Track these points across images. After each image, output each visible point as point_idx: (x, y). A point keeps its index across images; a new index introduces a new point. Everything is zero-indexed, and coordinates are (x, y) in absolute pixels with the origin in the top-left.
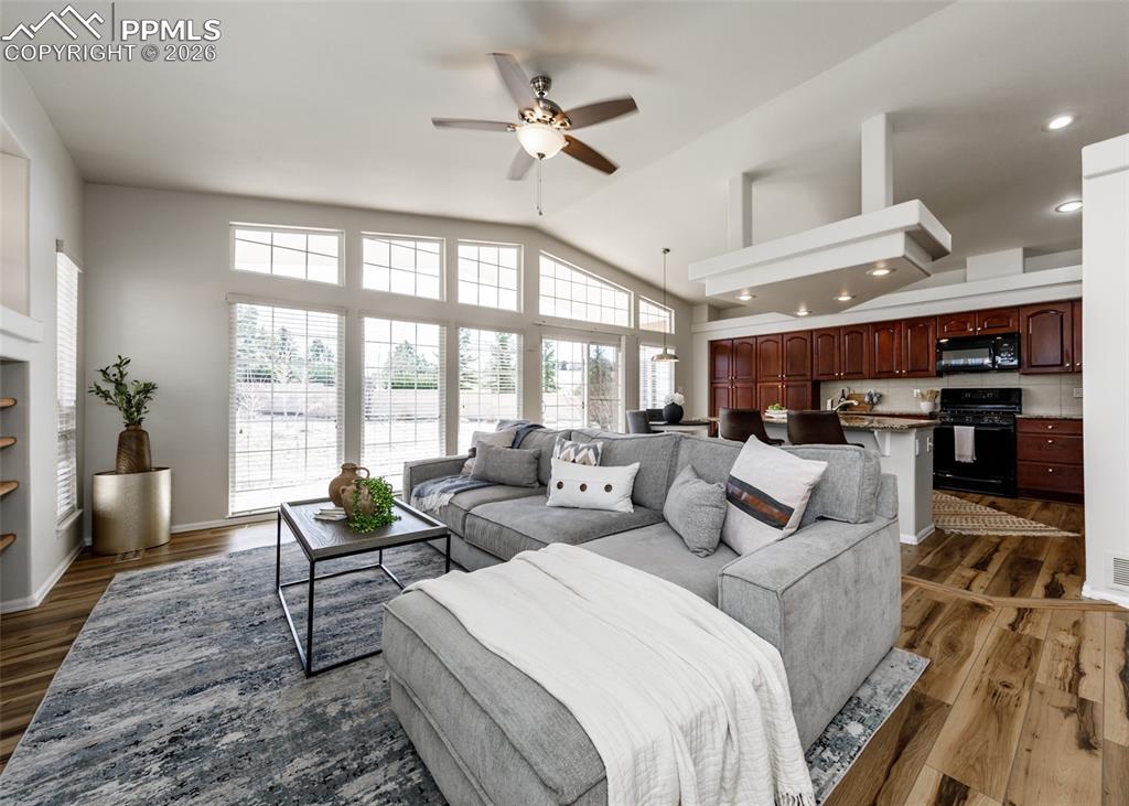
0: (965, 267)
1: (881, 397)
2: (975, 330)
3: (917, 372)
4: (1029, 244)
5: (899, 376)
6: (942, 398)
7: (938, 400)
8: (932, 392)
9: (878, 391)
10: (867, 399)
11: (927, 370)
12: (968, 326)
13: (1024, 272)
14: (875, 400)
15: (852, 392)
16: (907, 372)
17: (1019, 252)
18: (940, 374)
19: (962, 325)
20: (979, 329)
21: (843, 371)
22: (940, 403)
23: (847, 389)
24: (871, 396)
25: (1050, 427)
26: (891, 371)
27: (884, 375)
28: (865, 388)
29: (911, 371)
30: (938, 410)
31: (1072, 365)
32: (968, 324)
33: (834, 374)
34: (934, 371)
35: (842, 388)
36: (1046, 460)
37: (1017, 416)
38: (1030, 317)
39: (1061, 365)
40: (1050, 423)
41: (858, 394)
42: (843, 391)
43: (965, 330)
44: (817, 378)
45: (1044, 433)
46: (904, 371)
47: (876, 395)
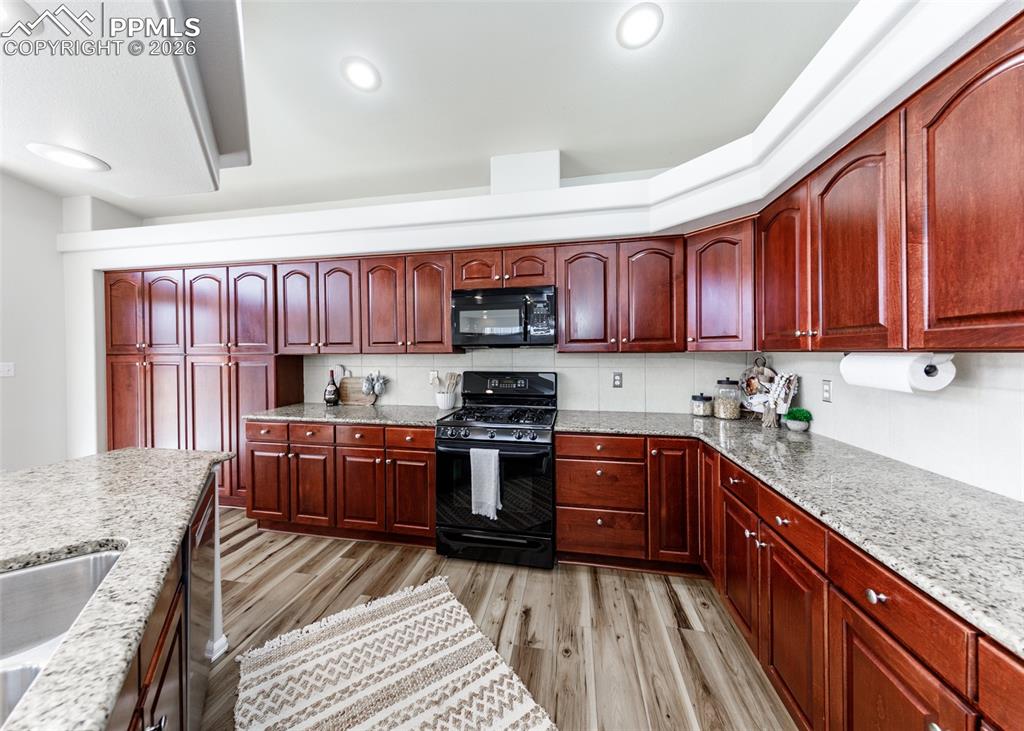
1: (386, 382)
2: (502, 278)
3: (423, 346)
5: (405, 352)
6: (465, 386)
7: (459, 389)
8: (451, 375)
9: (383, 374)
10: (365, 387)
11: (441, 342)
12: (494, 272)
13: (562, 186)
14: (377, 387)
15: (348, 374)
16: (414, 344)
17: (554, 158)
18: (459, 349)
19: (485, 268)
20: (507, 277)
21: (323, 340)
22: (463, 395)
23: (340, 369)
24: (371, 381)
25: (599, 447)
26: (392, 341)
27: (381, 348)
28: (362, 369)
29: (419, 342)
30: (460, 405)
31: (617, 341)
32: (493, 268)
33: (309, 344)
34: (451, 344)
35: (330, 369)
36: (594, 503)
37: (556, 428)
38: (569, 262)
39: (605, 340)
40: (597, 440)
41: (356, 378)
42: (332, 372)
43: (490, 277)
44: (283, 350)
45: (590, 458)
46: (409, 343)
47: (378, 380)
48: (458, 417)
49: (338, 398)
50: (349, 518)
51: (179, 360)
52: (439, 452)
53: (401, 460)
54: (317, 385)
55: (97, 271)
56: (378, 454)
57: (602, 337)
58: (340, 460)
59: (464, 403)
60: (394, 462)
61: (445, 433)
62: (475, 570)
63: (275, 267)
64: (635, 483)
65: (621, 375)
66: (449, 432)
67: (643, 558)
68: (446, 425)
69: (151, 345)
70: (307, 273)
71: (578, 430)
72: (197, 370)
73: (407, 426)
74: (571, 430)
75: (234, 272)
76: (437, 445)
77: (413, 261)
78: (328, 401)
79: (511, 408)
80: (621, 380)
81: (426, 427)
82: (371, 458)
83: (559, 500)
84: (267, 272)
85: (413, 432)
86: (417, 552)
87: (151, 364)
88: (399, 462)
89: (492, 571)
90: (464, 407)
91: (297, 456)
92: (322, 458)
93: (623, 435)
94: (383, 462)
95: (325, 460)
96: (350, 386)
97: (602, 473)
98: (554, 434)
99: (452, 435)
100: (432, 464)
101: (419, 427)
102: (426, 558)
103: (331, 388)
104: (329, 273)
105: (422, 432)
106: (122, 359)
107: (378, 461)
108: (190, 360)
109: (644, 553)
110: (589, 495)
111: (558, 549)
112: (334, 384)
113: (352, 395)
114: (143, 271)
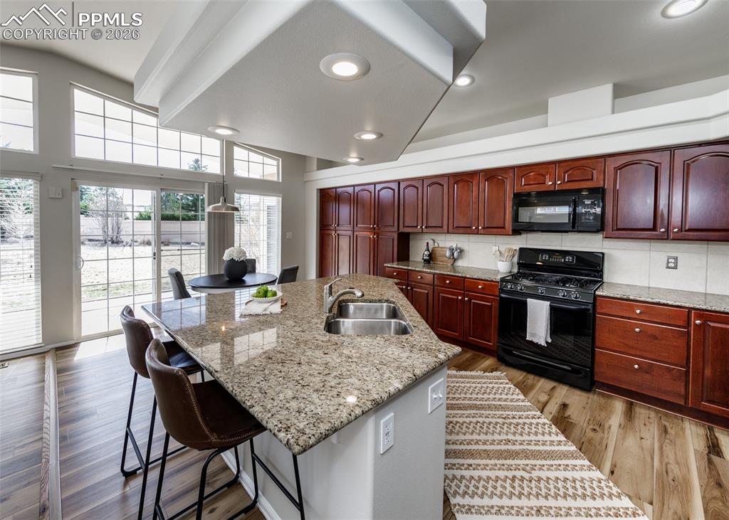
0: (546, 112)
1: (461, 251)
2: (555, 183)
3: (493, 229)
4: (619, 79)
5: (477, 233)
6: (520, 257)
7: (516, 259)
8: (510, 250)
9: (459, 246)
10: (448, 254)
11: (504, 228)
12: (547, 180)
13: (613, 113)
14: (456, 254)
15: (436, 245)
16: (484, 228)
17: (608, 89)
18: (516, 232)
19: (541, 177)
20: (559, 182)
21: (425, 224)
22: (518, 263)
23: (432, 242)
24: (452, 250)
25: (638, 311)
26: (469, 226)
27: (461, 230)
28: (446, 242)
29: (487, 228)
30: (515, 270)
31: (667, 230)
32: (547, 177)
33: (417, 227)
34: (511, 229)
35: (427, 241)
36: (632, 352)
37: (597, 293)
38: (616, 169)
39: (654, 229)
40: (638, 306)
41: (441, 248)
42: (428, 243)
43: (545, 183)
44: (402, 230)
45: (629, 318)
46: (480, 228)
47: (456, 250)
48: (515, 278)
49: (431, 259)
50: (441, 328)
51: (350, 233)
52: (501, 298)
53: (475, 300)
54: (419, 251)
55: (318, 189)
56: (460, 294)
57: (652, 227)
58: (436, 294)
59: (519, 269)
60: (470, 300)
61: (506, 286)
62: (525, 376)
63: (399, 183)
64: (675, 344)
65: (676, 259)
66: (509, 287)
67: (683, 403)
68: (507, 281)
69: (338, 225)
70: (417, 185)
71: (619, 296)
72: (359, 239)
73: (479, 279)
74: (611, 295)
75: (379, 186)
76: (500, 293)
77: (485, 175)
78: (425, 260)
79: (558, 276)
80: (676, 263)
81: (492, 281)
82: (455, 295)
83: (598, 344)
84: (395, 186)
85: (483, 284)
86: (483, 358)
87: (338, 235)
88: (473, 301)
89: (539, 381)
90: (518, 272)
91: (412, 289)
92: (426, 292)
93: (664, 305)
94: (463, 299)
95: (428, 293)
96: (438, 252)
97: (640, 331)
98: (595, 297)
99: (511, 288)
100: (496, 305)
101: (488, 281)
102: (489, 361)
103: (427, 253)
104: (429, 185)
105: (489, 284)
106: (326, 232)
107: (460, 298)
108: (355, 233)
109: (683, 400)
110: (627, 345)
111: (595, 379)
112: (428, 250)
113: (439, 258)
114: (336, 188)
